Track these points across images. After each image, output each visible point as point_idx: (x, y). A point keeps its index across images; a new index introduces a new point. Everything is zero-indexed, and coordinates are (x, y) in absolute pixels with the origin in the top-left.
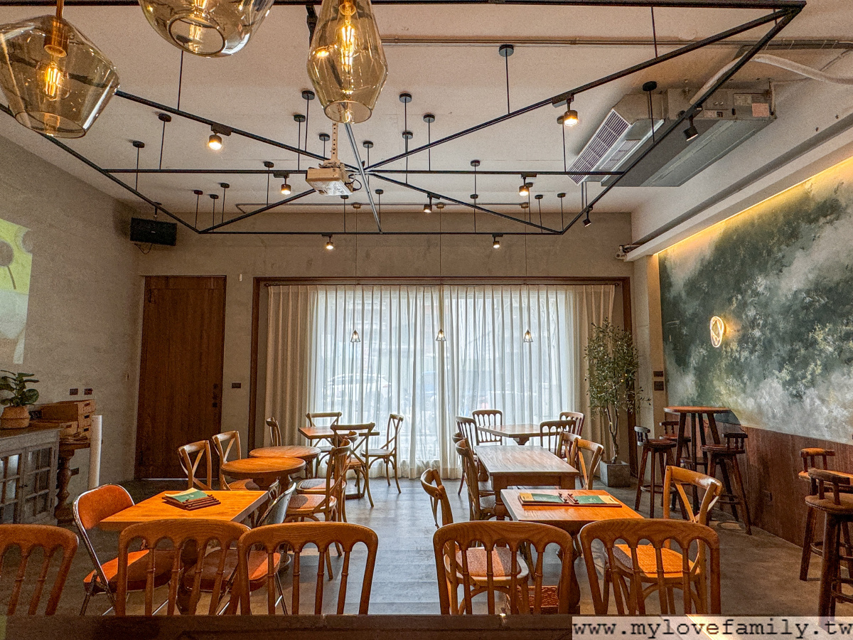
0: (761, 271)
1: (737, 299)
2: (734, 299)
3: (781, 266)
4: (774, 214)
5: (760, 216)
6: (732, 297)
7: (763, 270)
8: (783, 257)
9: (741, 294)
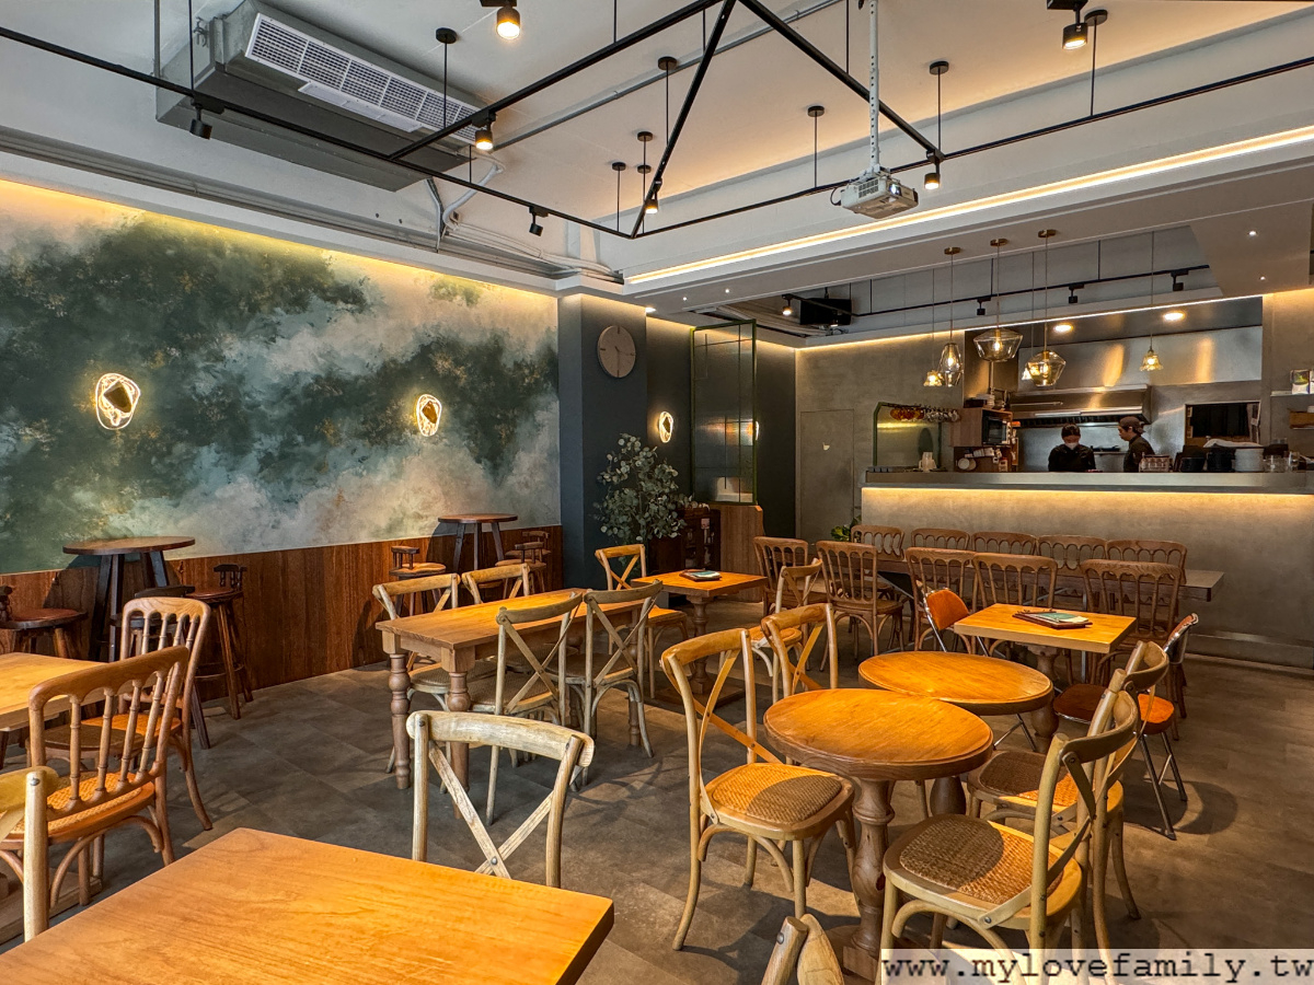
0: (231, 328)
1: (168, 355)
2: (160, 355)
3: (271, 334)
4: (268, 261)
5: (237, 249)
6: (152, 349)
7: (238, 326)
8: (278, 323)
9: (181, 348)
